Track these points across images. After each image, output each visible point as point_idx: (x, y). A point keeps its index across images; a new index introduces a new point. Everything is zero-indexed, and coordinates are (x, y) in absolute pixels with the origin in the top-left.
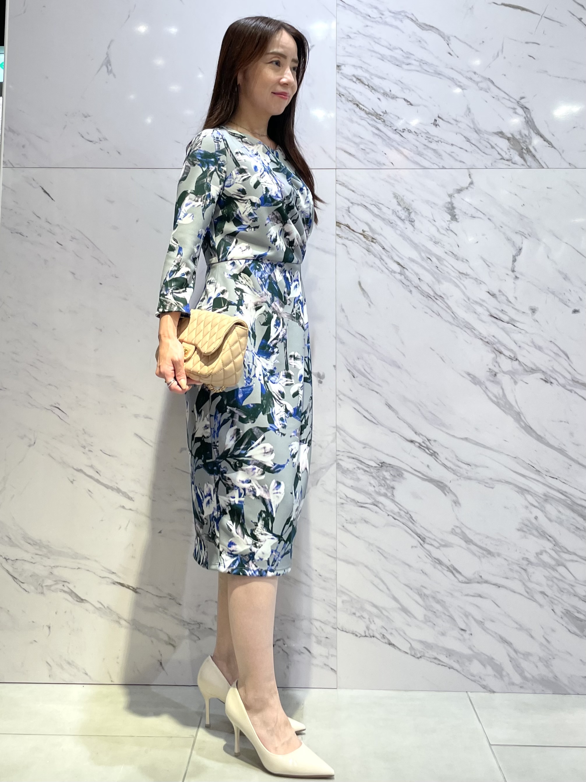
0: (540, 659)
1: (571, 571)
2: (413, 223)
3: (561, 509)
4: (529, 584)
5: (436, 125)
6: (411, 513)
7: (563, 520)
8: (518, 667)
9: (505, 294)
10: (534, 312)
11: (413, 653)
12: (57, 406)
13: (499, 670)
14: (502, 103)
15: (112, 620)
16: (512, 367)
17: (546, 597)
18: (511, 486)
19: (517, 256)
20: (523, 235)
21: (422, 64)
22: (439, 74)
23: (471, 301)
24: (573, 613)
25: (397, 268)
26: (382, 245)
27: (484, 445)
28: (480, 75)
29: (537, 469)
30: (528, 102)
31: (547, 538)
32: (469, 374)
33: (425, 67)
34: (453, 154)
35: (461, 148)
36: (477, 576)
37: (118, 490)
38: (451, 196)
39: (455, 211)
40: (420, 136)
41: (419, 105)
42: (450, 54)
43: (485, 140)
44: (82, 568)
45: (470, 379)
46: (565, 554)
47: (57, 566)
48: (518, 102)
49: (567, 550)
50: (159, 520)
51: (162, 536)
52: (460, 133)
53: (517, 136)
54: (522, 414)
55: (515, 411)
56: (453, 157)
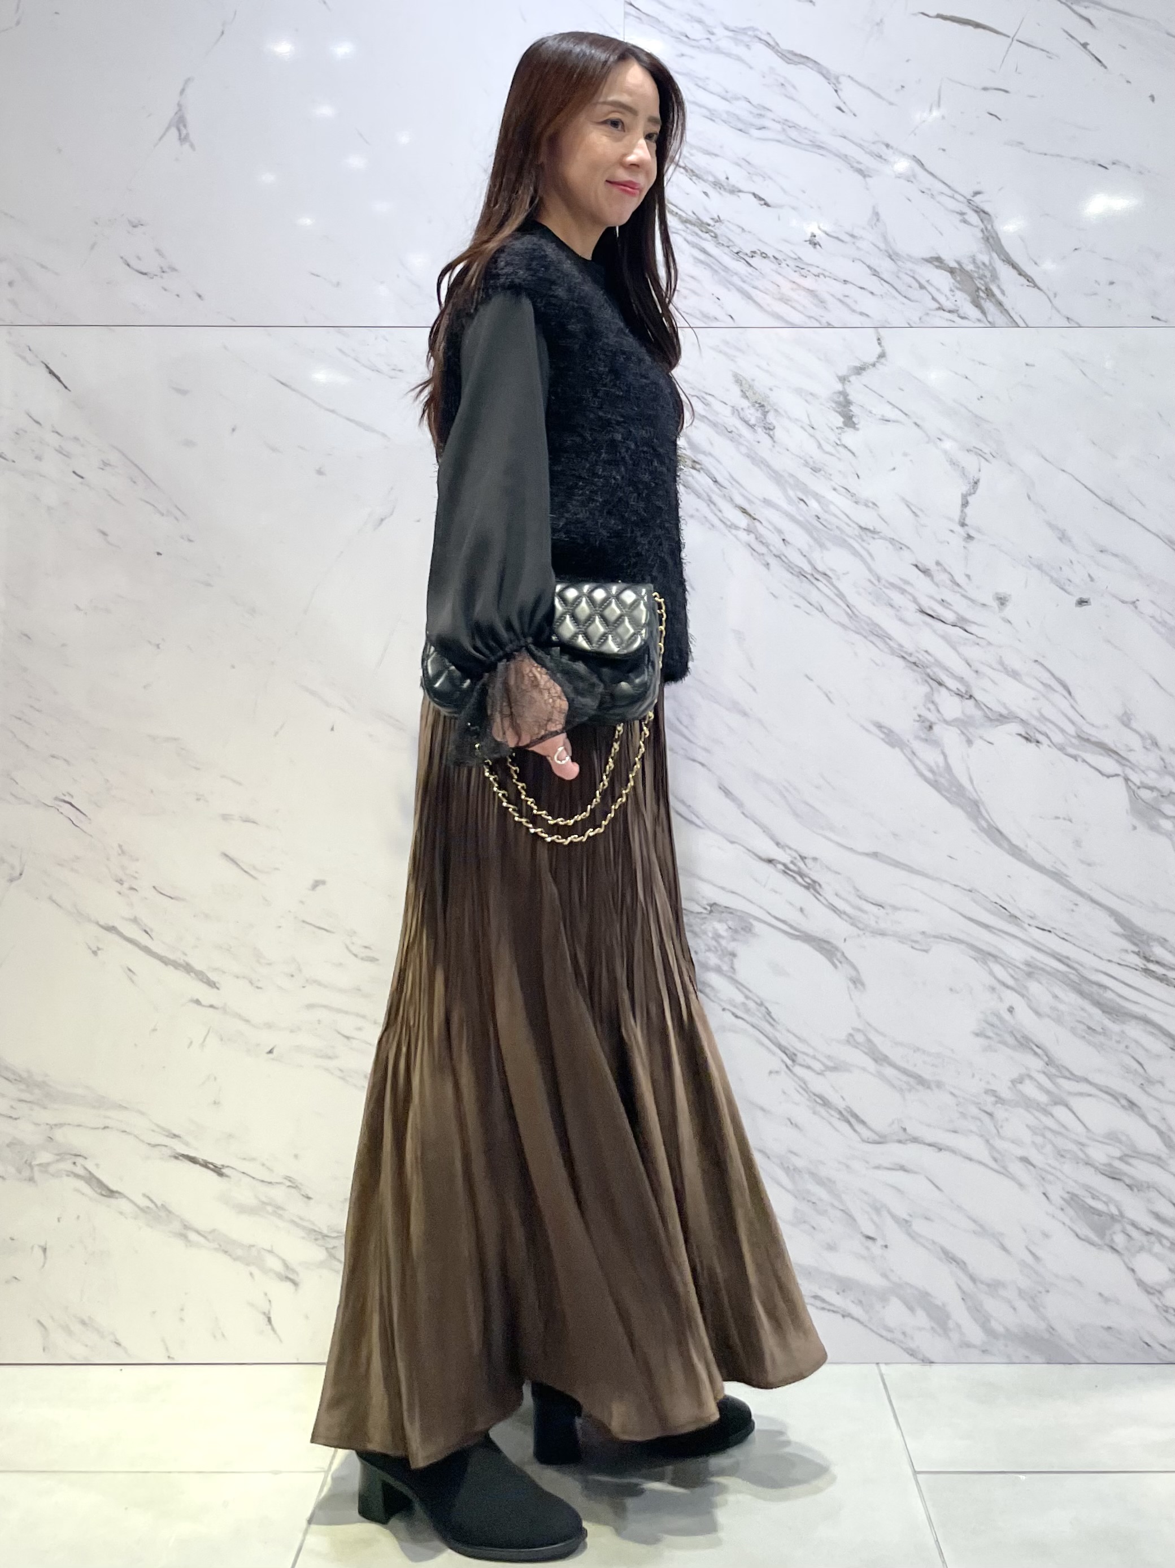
0: (1021, 1293)
1: (1079, 1115)
2: (771, 433)
4: (998, 1144)
5: (815, 244)
6: (767, 1005)
7: (1062, 1014)
8: (978, 1311)
9: (947, 567)
10: (1002, 604)
12: (67, 799)
13: (940, 1318)
14: (939, 202)
15: (169, 1232)
16: (963, 712)
17: (1031, 1168)
18: (963, 947)
19: (970, 494)
20: (981, 455)
21: (785, 127)
22: (818, 147)
23: (883, 582)
24: (1085, 1199)
25: (743, 521)
26: (711, 473)
27: (911, 867)
28: (897, 149)
29: (1012, 912)
30: (989, 201)
31: (1033, 1050)
32: (880, 727)
33: (794, 134)
34: (846, 300)
35: (861, 288)
36: (896, 1128)
37: (188, 968)
38: (844, 379)
39: (852, 408)
40: (783, 265)
41: (781, 207)
42: (840, 109)
43: (909, 273)
44: (112, 1128)
45: (882, 736)
46: (1069, 1081)
47: (61, 1125)
48: (969, 201)
49: (1072, 1073)
50: (269, 1026)
51: (273, 1059)
52: (860, 260)
53: (967, 265)
54: (983, 803)
55: (969, 798)
56: (847, 306)
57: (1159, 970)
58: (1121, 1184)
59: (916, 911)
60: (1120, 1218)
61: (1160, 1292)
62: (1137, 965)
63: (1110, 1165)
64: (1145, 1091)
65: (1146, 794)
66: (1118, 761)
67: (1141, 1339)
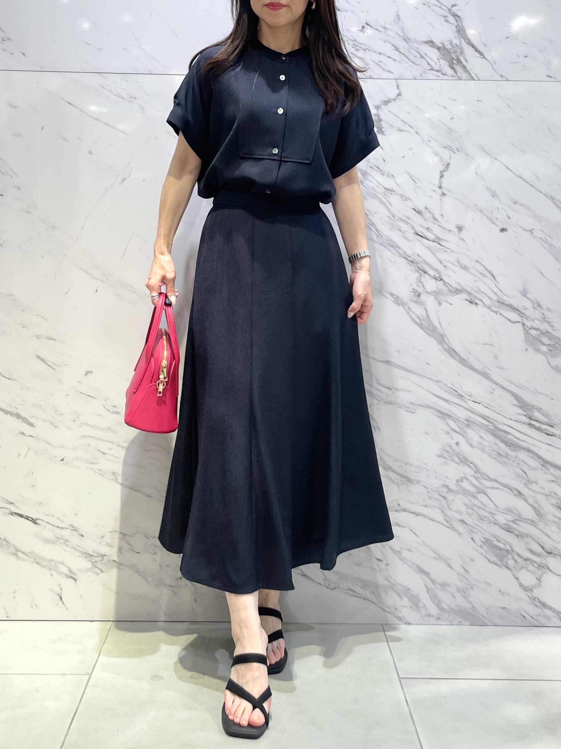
0: (458, 589)
1: (492, 498)
3: (483, 435)
4: (449, 513)
5: (364, 32)
7: (485, 446)
8: (435, 598)
9: (431, 210)
10: (460, 230)
11: (327, 585)
13: (415, 602)
14: (433, 11)
15: (8, 553)
16: (437, 288)
17: (465, 525)
18: (432, 410)
19: (445, 171)
20: (452, 151)
23: (396, 218)
24: (493, 542)
27: (407, 369)
29: (460, 393)
30: (460, 10)
31: (468, 465)
32: (392, 295)
34: (380, 63)
35: (389, 57)
36: (394, 503)
37: (18, 416)
38: (378, 107)
39: (382, 123)
41: (346, 11)
43: (415, 49)
45: (393, 299)
46: (487, 481)
48: (450, 10)
49: (488, 477)
50: (62, 447)
51: (64, 464)
52: (388, 41)
53: (447, 45)
54: (446, 337)
55: (439, 333)
56: (381, 67)
57: (538, 425)
58: (513, 535)
59: (409, 391)
60: (511, 552)
61: (531, 590)
62: (525, 421)
63: (507, 525)
64: (527, 487)
65: (533, 332)
66: (519, 315)
67: (520, 613)
